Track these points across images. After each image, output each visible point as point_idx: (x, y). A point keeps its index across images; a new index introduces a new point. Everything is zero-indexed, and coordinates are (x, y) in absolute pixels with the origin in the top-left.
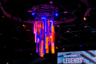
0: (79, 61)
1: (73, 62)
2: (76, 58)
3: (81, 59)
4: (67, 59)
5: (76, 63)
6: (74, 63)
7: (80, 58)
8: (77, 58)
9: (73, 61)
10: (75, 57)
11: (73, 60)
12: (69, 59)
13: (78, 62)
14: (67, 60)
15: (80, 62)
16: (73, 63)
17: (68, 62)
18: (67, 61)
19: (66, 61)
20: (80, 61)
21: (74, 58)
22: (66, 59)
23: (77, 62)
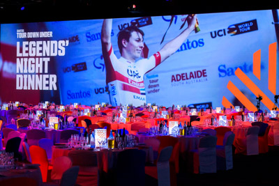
0: (58, 49)
1: (41, 51)
2: (48, 42)
3: (64, 45)
4: (26, 43)
5: (48, 57)
6: (44, 55)
7: (60, 42)
8: (52, 42)
9: (41, 49)
10: (46, 39)
11: (41, 46)
12: (31, 43)
13: (55, 54)
14: (27, 46)
15: (60, 54)
16: (40, 55)
17: (27, 52)
18: (27, 49)
19: (25, 49)
20: (59, 51)
21: (44, 42)
22: (24, 42)
23: (52, 55)
